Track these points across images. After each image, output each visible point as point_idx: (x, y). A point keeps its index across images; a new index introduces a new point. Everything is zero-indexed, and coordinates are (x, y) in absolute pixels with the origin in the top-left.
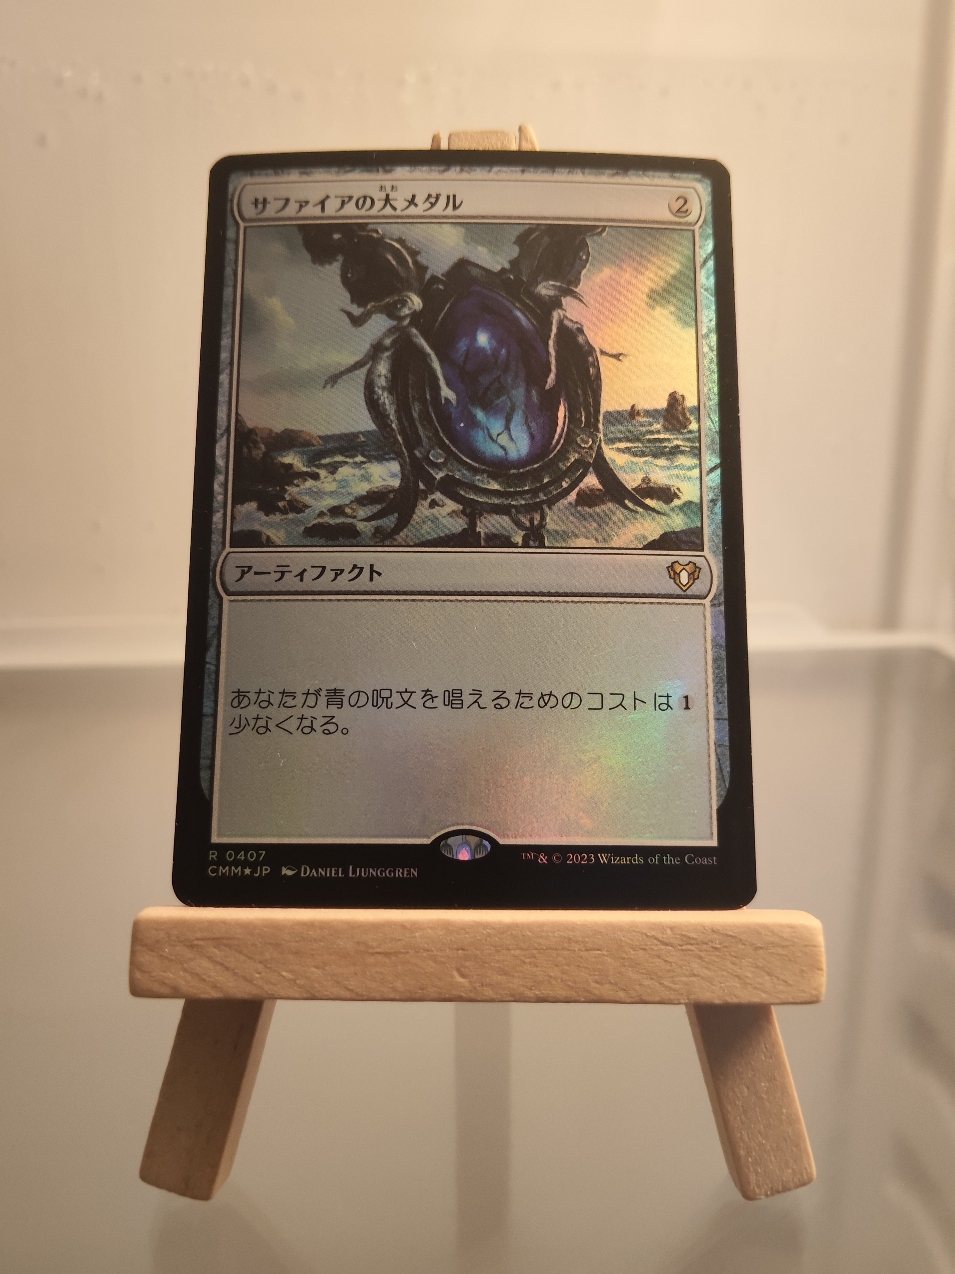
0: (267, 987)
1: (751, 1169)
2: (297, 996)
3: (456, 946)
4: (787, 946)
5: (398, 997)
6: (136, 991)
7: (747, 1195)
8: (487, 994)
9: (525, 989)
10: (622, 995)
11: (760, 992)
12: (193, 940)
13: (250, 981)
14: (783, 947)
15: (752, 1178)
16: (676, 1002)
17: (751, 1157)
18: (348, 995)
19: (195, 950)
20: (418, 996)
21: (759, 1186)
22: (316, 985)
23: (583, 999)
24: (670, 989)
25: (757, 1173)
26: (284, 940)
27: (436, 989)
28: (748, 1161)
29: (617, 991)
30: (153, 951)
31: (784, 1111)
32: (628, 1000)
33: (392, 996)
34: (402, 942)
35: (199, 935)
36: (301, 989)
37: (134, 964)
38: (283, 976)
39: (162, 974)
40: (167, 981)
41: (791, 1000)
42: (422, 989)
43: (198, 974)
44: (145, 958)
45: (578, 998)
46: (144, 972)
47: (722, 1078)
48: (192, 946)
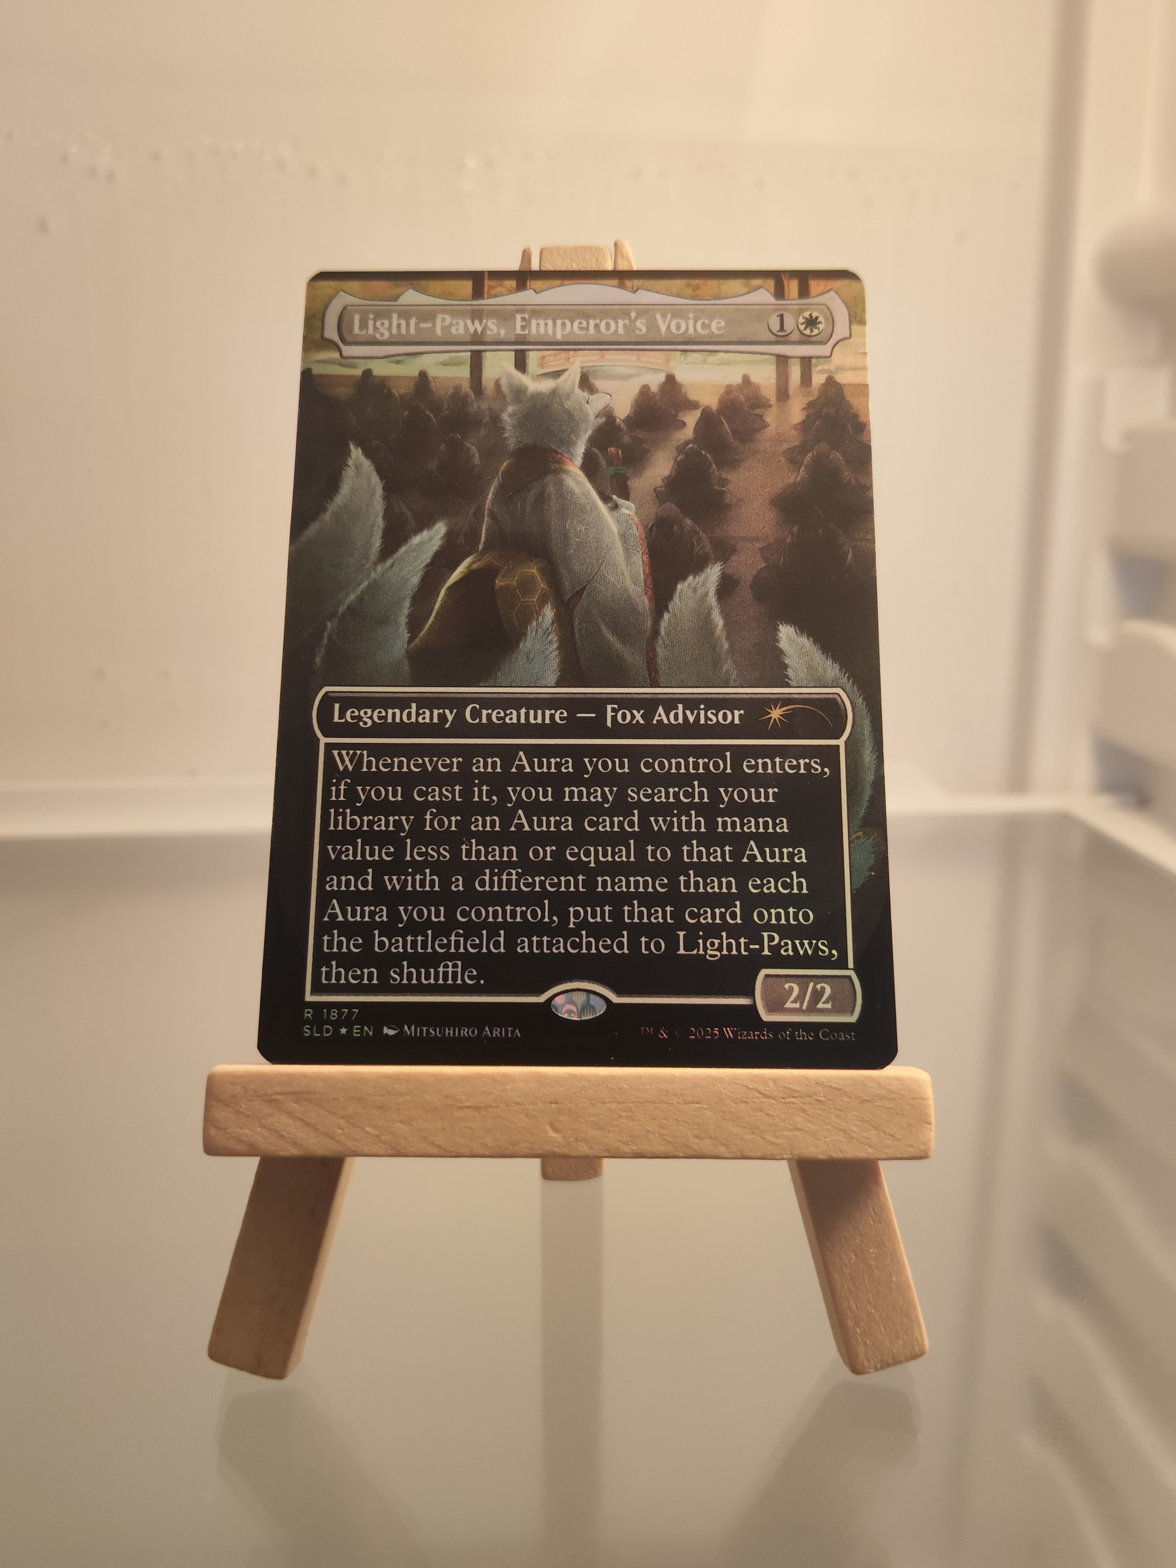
0: (350, 1144)
1: (860, 1340)
2: (382, 1152)
3: (549, 1100)
4: (895, 1099)
5: (487, 1154)
6: (211, 1149)
7: (856, 1370)
8: (581, 1149)
9: (622, 1144)
10: (722, 1150)
11: (866, 1147)
12: (272, 1095)
13: (332, 1138)
14: (890, 1100)
15: (861, 1350)
16: (779, 1157)
17: (859, 1328)
18: (435, 1151)
19: (274, 1104)
20: (509, 1152)
21: (868, 1359)
22: (402, 1141)
23: (681, 1155)
24: (773, 1143)
25: (865, 1344)
26: (369, 1095)
27: (528, 1145)
28: (856, 1332)
29: (717, 1146)
30: (229, 1106)
31: (894, 1278)
32: (728, 1155)
33: (481, 1152)
34: (492, 1095)
35: (278, 1089)
36: (386, 1146)
37: (208, 1120)
38: (367, 1132)
39: (239, 1130)
40: (243, 1138)
41: (899, 1155)
42: (513, 1145)
43: (276, 1131)
44: (221, 1114)
45: (677, 1154)
46: (218, 1128)
47: (828, 1244)
48: (270, 1101)
